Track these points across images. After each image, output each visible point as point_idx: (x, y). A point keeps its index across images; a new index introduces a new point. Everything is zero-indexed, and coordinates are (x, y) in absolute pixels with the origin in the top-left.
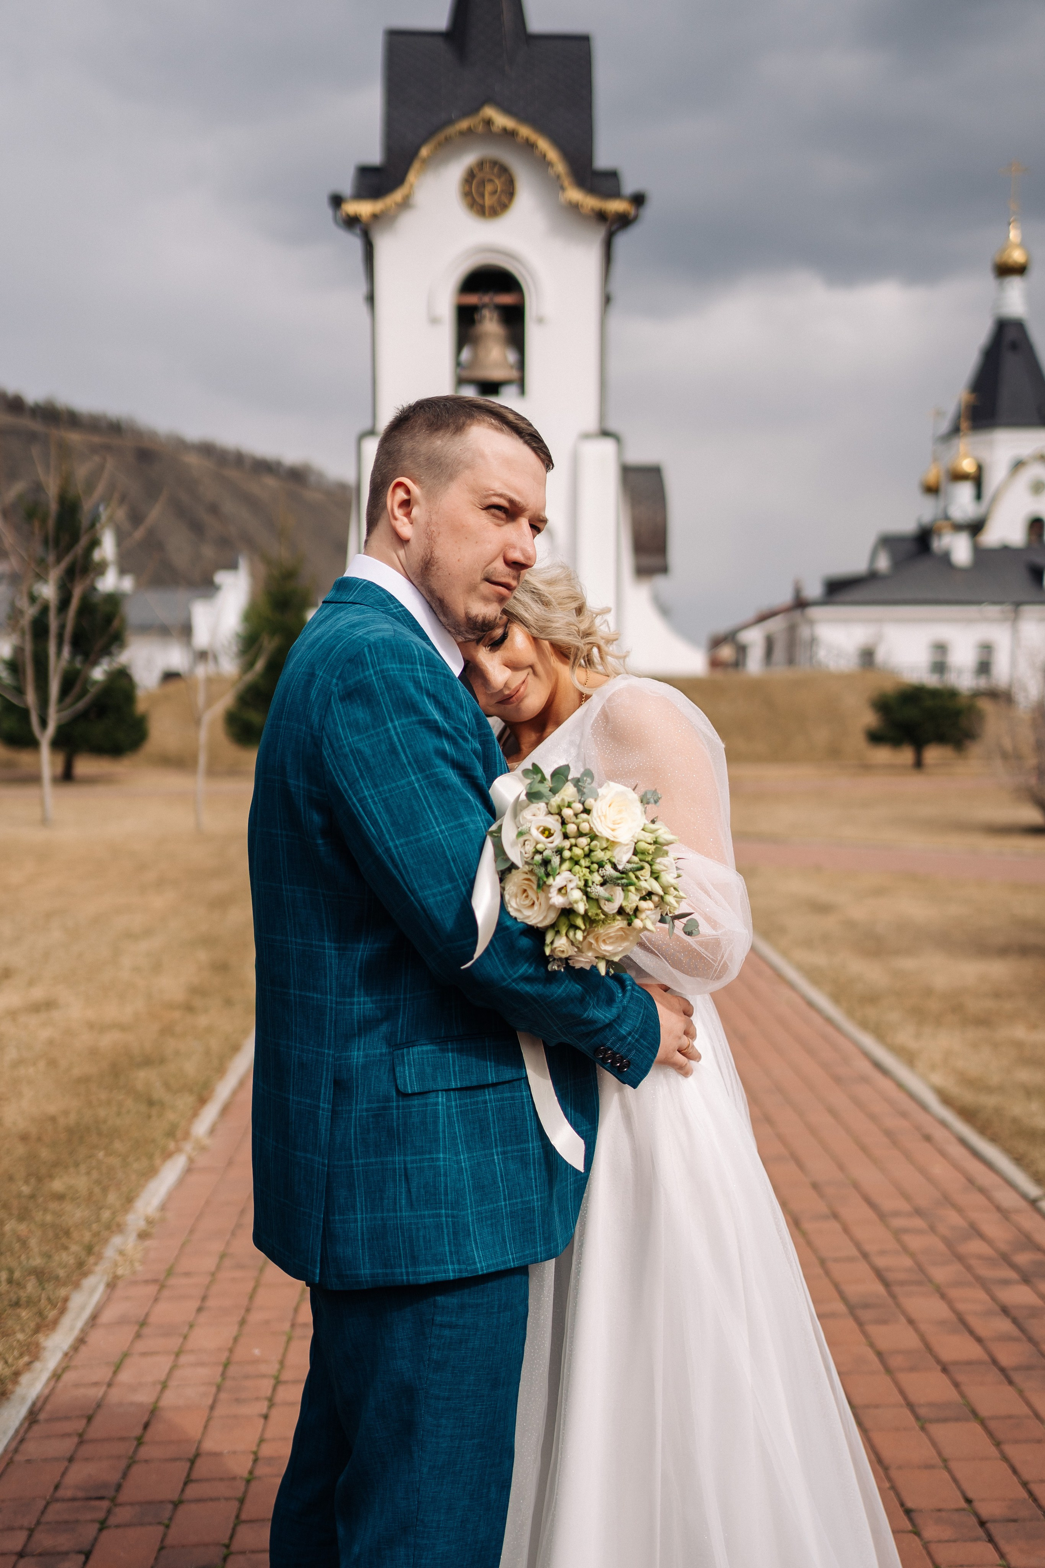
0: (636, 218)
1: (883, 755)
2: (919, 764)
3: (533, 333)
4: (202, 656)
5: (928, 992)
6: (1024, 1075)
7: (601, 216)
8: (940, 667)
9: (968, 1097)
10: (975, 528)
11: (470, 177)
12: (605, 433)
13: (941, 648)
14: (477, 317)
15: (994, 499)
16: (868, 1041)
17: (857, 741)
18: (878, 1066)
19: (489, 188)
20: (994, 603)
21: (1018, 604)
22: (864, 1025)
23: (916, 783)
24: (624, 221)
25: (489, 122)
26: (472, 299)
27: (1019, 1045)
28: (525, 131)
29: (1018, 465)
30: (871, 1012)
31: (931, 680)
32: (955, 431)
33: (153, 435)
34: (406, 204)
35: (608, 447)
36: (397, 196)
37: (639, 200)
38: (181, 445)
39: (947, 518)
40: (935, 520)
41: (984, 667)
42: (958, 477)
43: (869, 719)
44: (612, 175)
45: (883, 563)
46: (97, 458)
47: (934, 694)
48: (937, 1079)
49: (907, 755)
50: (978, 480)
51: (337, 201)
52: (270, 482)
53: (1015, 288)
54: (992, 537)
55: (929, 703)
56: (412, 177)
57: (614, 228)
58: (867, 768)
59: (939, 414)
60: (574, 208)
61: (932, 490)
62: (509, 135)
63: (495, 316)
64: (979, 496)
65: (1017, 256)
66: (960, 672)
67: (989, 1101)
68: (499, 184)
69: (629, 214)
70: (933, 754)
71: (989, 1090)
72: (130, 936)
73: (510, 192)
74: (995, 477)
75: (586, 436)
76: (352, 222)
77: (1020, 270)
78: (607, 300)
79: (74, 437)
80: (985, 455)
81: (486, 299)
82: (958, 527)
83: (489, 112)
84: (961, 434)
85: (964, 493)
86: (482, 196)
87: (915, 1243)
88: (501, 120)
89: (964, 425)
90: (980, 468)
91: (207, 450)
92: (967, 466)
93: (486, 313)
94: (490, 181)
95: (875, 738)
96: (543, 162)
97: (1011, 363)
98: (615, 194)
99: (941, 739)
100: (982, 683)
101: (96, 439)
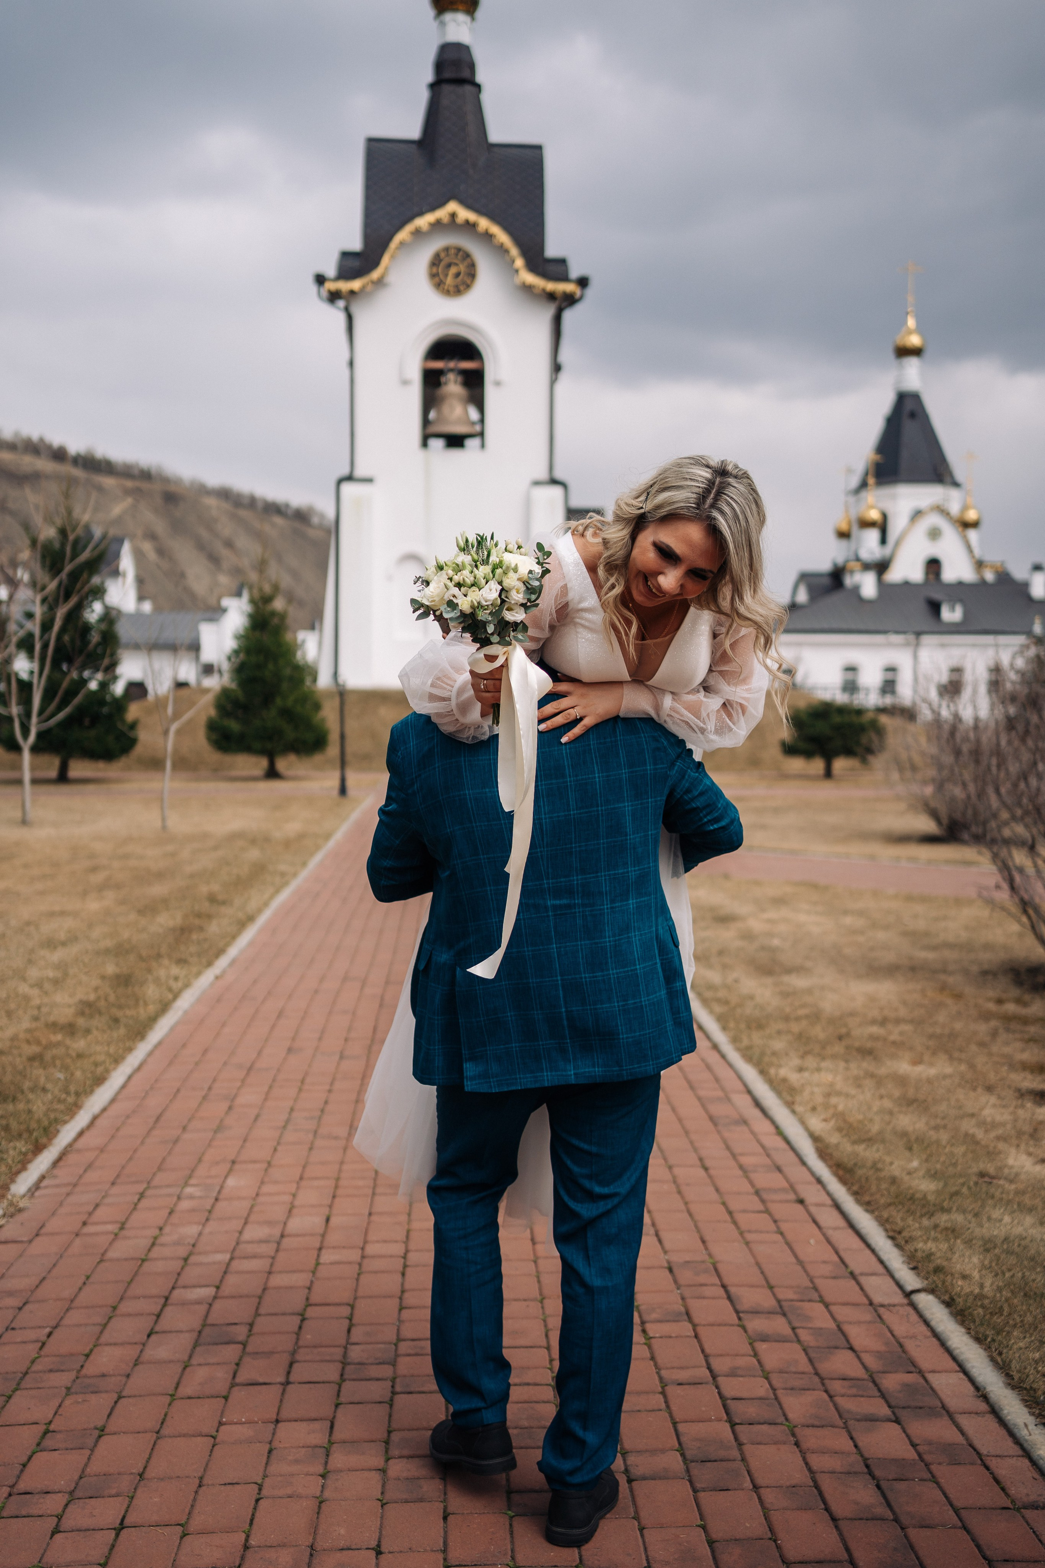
0: (581, 298)
1: (797, 764)
2: (828, 774)
3: (491, 393)
4: (208, 669)
5: (815, 1017)
6: (907, 1121)
7: (551, 296)
8: (851, 687)
9: (847, 1149)
10: (881, 567)
11: (436, 261)
12: (554, 481)
13: (851, 669)
14: (443, 379)
15: (898, 544)
16: (750, 1073)
17: (774, 752)
18: (758, 1104)
19: (453, 270)
20: (897, 632)
21: (918, 634)
22: (748, 1055)
23: (826, 791)
24: (570, 300)
25: (453, 215)
26: (438, 365)
27: (902, 1081)
28: (484, 223)
29: (917, 514)
30: (757, 1038)
31: (841, 698)
32: (864, 485)
33: (178, 482)
34: (380, 283)
35: (556, 492)
36: (375, 275)
37: (583, 282)
38: (203, 490)
39: (858, 559)
40: (847, 561)
41: (889, 686)
42: (866, 524)
43: (785, 733)
44: (562, 262)
45: (802, 597)
46: (130, 500)
47: (842, 710)
48: (816, 1123)
49: (817, 765)
50: (883, 527)
51: (320, 280)
52: (278, 520)
53: (912, 365)
54: (895, 575)
55: (837, 719)
56: (385, 260)
57: (563, 305)
58: (785, 776)
59: (849, 471)
60: (527, 289)
61: (844, 535)
62: (470, 226)
63: (460, 379)
64: (883, 541)
65: (915, 340)
66: (867, 690)
67: (867, 1153)
68: (462, 268)
69: (574, 293)
70: (840, 764)
71: (870, 1141)
72: (51, 944)
73: (472, 275)
74: (896, 526)
75: (537, 483)
76: (334, 297)
77: (916, 352)
78: (557, 368)
79: (108, 482)
80: (888, 507)
81: (452, 364)
82: (867, 567)
83: (452, 206)
84: (869, 488)
85: (872, 536)
86: (446, 275)
87: (772, 1356)
88: (464, 214)
89: (871, 481)
90: (885, 516)
91: (225, 494)
92: (874, 515)
93: (451, 376)
94: (456, 264)
95: (790, 750)
96: (502, 250)
97: (909, 428)
98: (565, 278)
99: (849, 752)
100: (888, 700)
101: (129, 484)
